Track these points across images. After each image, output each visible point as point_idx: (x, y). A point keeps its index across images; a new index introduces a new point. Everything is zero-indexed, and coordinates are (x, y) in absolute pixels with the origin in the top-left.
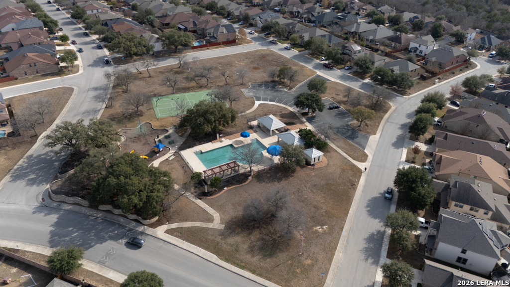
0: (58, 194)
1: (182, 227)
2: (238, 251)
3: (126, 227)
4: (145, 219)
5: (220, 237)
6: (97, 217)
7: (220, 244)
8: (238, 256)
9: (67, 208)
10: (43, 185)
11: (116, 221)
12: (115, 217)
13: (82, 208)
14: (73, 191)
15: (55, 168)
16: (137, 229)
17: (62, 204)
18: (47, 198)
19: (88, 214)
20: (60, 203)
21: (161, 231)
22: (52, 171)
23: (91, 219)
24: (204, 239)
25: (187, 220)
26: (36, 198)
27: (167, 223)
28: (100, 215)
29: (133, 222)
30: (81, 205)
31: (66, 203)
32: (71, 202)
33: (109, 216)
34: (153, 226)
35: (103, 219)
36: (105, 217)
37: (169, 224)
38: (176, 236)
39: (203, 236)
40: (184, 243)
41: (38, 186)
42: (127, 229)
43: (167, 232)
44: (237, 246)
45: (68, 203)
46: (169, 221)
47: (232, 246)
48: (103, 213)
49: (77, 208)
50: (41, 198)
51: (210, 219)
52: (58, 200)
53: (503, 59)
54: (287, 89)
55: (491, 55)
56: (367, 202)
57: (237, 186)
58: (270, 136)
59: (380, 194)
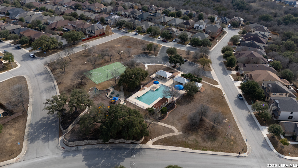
0: (74, 141)
1: (160, 139)
2: (198, 143)
3: (129, 148)
4: (138, 140)
5: (184, 138)
6: (107, 148)
7: (187, 142)
8: (200, 145)
9: (84, 148)
10: (55, 139)
11: (120, 146)
12: (118, 145)
13: (94, 145)
14: (81, 137)
15: (55, 127)
16: (136, 147)
17: (78, 147)
18: (65, 146)
19: (100, 148)
20: (77, 147)
21: (150, 144)
22: (54, 130)
23: (105, 150)
24: (176, 142)
25: (160, 135)
26: (58, 148)
27: (150, 139)
28: (108, 146)
29: (131, 144)
30: (91, 144)
31: (80, 145)
32: (84, 144)
33: (114, 145)
34: (145, 142)
35: (112, 148)
36: (112, 147)
37: (151, 139)
38: (160, 145)
39: (175, 141)
40: (168, 147)
41: (53, 141)
42: (130, 149)
43: (154, 144)
44: (196, 140)
45: (82, 145)
46: (151, 138)
47: (193, 141)
48: (110, 145)
49: (90, 147)
50: (61, 147)
51: (172, 131)
52: (74, 145)
53: (234, 28)
54: (154, 56)
55: (229, 26)
56: (234, 103)
57: (172, 110)
58: (167, 81)
59: (236, 98)
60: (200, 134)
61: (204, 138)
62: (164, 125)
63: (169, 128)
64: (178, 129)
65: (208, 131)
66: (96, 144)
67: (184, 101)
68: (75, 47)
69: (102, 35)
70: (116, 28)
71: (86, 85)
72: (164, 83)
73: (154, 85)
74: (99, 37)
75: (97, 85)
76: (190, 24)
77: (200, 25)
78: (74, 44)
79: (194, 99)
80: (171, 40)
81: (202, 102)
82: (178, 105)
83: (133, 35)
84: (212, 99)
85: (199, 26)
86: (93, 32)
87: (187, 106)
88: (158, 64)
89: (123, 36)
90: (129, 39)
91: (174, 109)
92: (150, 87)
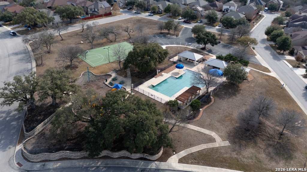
0: (38, 153)
1: (192, 154)
2: (260, 162)
3: (136, 169)
4: (153, 154)
5: (235, 153)
6: (98, 167)
7: (240, 160)
8: (264, 166)
9: (55, 166)
10: (10, 148)
11: (120, 165)
12: (117, 161)
13: (74, 161)
14: (54, 145)
15: (14, 128)
16: (149, 167)
17: (47, 163)
18: (23, 161)
19: (85, 166)
20: (44, 163)
21: (173, 162)
22: (12, 131)
23: (92, 171)
24: (221, 159)
25: (191, 145)
26: (10, 165)
27: (174, 153)
28: (99, 163)
29: (140, 161)
30: (70, 159)
31: (50, 161)
32: (57, 158)
33: (109, 162)
34: (164, 159)
35: (105, 167)
36: (106, 164)
37: (176, 153)
38: (192, 163)
39: (218, 157)
41: (4, 151)
42: (138, 170)
43: (181, 161)
44: (256, 158)
45: (53, 161)
46: (175, 151)
47: (252, 159)
48: (101, 161)
49: (67, 163)
50: (15, 163)
51: (212, 140)
52: (39, 160)
53: (272, 12)
54: (175, 36)
55: (266, 9)
56: (302, 98)
57: (208, 106)
58: (195, 66)
59: (304, 90)
60: (261, 146)
61: (269, 153)
62: (196, 129)
63: (205, 134)
64: (221, 137)
65: (275, 142)
66: (78, 159)
67: (225, 93)
68: (72, 26)
69: (108, 14)
70: (126, 10)
71: (77, 68)
72: (191, 68)
73: (177, 70)
74: (104, 17)
75: (92, 68)
76: (218, 6)
77: (230, 6)
78: (71, 23)
79: (240, 90)
80: (195, 21)
81: (253, 95)
82: (216, 98)
83: (147, 16)
84: (267, 91)
85: (229, 8)
86: (96, 10)
87: (231, 100)
88: (180, 46)
89: (135, 16)
90: (142, 19)
91: (210, 105)
92: (171, 73)
